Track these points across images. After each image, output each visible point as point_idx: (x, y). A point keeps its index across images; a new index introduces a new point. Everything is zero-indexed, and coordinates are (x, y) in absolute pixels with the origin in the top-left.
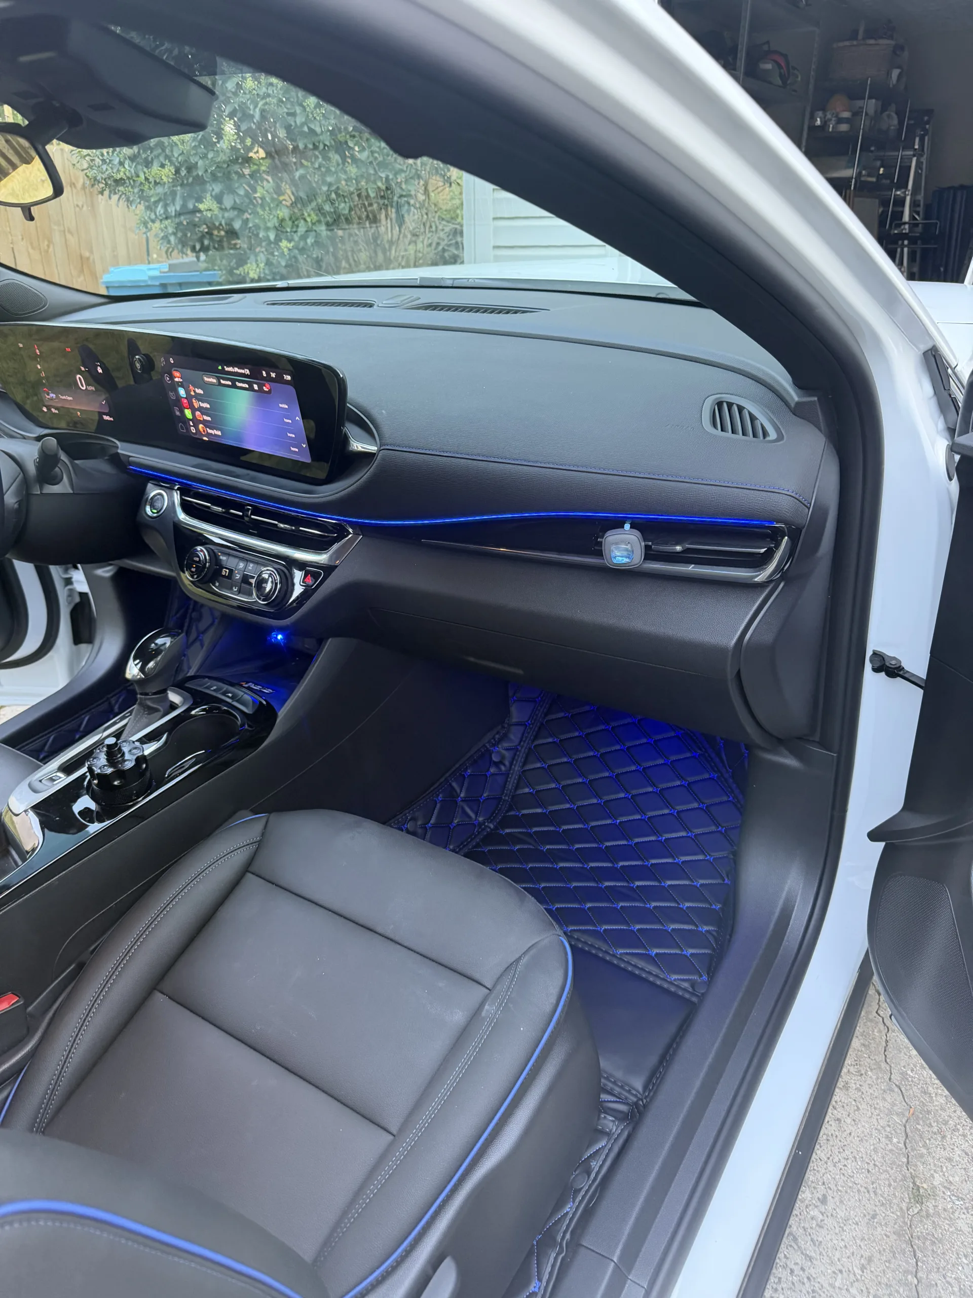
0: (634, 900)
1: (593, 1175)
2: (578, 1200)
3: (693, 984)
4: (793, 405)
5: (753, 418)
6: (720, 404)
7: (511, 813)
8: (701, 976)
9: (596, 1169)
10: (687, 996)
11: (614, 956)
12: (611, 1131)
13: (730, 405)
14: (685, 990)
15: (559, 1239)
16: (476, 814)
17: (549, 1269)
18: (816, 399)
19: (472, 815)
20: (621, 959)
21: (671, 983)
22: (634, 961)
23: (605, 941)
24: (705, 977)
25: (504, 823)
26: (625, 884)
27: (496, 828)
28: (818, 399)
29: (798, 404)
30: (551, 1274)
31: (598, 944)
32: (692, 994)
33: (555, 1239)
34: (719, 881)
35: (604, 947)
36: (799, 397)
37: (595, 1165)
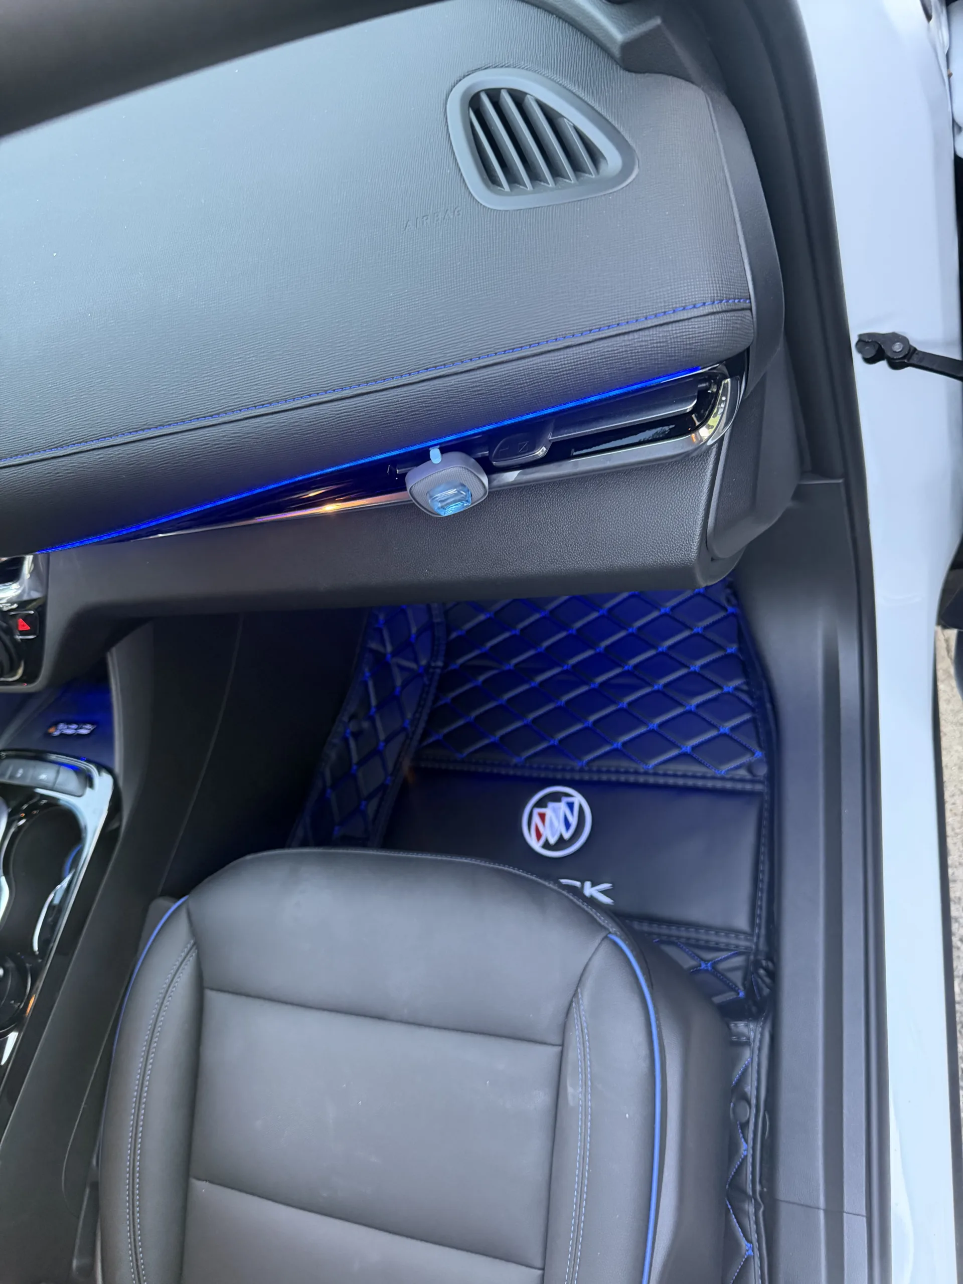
0: (635, 688)
1: (753, 1101)
2: (751, 1136)
3: (750, 768)
4: (616, 52)
5: (551, 117)
6: (474, 103)
7: (454, 635)
8: (753, 754)
9: (754, 1092)
10: (748, 787)
11: (646, 773)
12: (749, 1039)
13: (494, 95)
14: (742, 780)
15: (750, 1192)
16: (416, 661)
17: (754, 1227)
18: (657, 21)
19: (413, 665)
20: (655, 774)
21: (723, 779)
22: (672, 768)
23: (629, 758)
24: (759, 754)
25: (450, 656)
26: (618, 671)
27: (446, 664)
28: (664, 21)
29: (627, 47)
30: (758, 1232)
31: (624, 764)
32: (752, 782)
33: (744, 1192)
34: (722, 614)
35: (632, 766)
36: (622, 30)
37: (750, 1089)
